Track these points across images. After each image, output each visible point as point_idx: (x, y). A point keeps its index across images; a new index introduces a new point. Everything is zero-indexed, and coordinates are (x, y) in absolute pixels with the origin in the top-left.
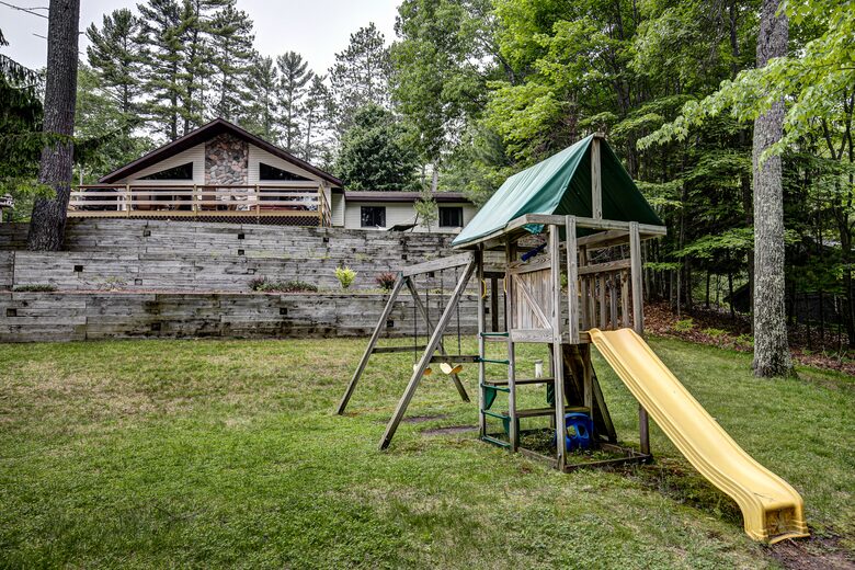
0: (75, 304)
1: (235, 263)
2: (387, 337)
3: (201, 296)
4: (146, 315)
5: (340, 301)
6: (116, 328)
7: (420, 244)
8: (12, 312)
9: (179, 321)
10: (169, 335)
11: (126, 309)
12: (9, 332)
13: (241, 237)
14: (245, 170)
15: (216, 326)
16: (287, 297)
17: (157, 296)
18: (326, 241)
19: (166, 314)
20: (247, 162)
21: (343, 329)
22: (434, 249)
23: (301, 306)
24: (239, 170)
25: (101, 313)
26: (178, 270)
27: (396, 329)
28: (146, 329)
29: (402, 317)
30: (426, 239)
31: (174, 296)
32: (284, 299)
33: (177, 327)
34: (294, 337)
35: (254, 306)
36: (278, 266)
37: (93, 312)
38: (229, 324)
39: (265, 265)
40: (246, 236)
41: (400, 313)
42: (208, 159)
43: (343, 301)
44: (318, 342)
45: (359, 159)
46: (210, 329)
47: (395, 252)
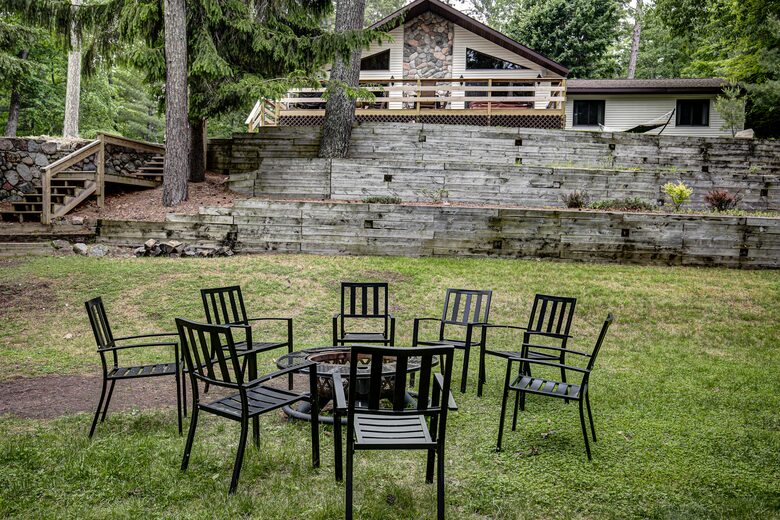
0: (424, 218)
1: (540, 175)
2: (740, 268)
3: (543, 213)
4: (489, 232)
5: (689, 224)
6: (460, 245)
7: (725, 152)
8: (369, 224)
9: (520, 240)
10: (510, 254)
11: (470, 225)
12: (366, 244)
13: (519, 143)
14: (449, 58)
15: (556, 246)
16: (630, 216)
17: (500, 211)
18: (612, 147)
19: (509, 231)
20: (452, 47)
21: (689, 256)
22: (742, 159)
23: (645, 228)
24: (443, 57)
25: (447, 228)
26: (483, 182)
27: (749, 259)
28: (488, 247)
29: (759, 245)
30: (733, 147)
31: (516, 212)
32: (627, 219)
33: (517, 246)
34: (635, 263)
35: (594, 225)
36: (586, 179)
37: (440, 227)
38: (569, 245)
39: (572, 177)
40: (524, 143)
41: (756, 239)
42: (407, 45)
43: (692, 224)
44: (660, 269)
45: (538, 36)
46: (549, 249)
47: (693, 162)
